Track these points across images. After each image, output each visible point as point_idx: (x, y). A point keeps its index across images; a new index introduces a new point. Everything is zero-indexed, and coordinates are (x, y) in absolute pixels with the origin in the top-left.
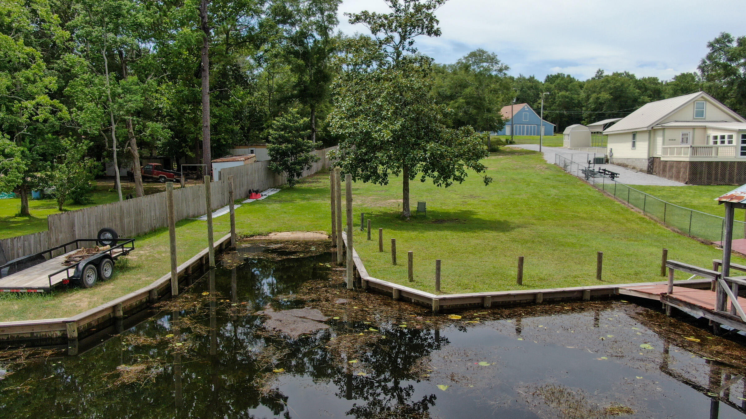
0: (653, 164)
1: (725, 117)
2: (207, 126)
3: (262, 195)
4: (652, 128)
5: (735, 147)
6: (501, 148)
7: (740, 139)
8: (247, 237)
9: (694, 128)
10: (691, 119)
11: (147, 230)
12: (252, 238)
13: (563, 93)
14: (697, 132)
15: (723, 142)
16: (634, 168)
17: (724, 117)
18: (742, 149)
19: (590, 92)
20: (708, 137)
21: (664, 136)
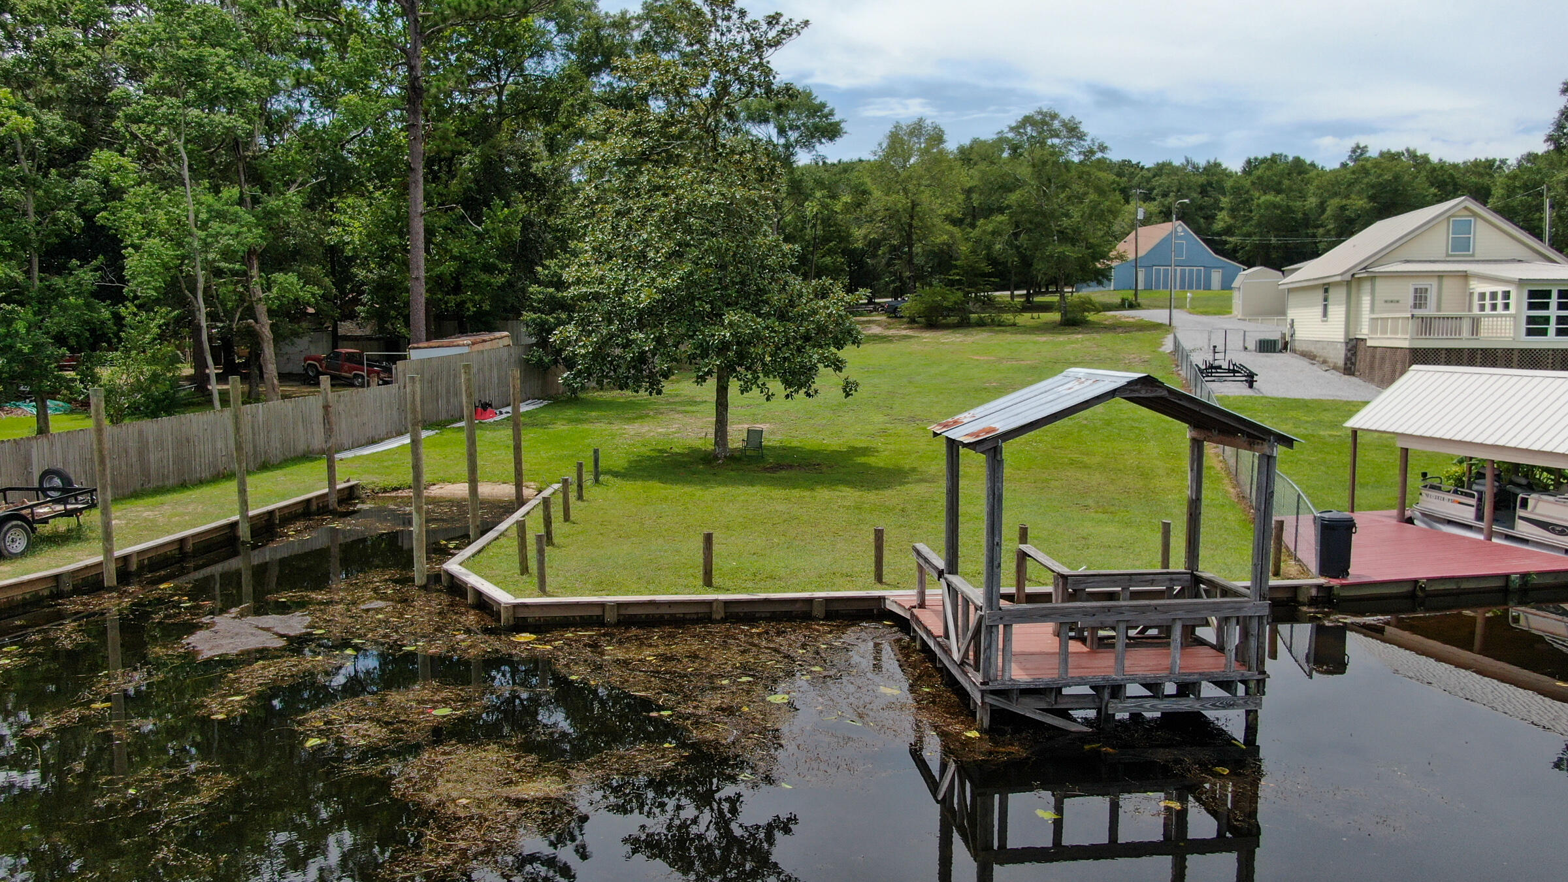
0: (1355, 354)
1: (1521, 252)
2: (417, 279)
3: (501, 413)
4: (1353, 275)
5: (1514, 317)
6: (1091, 317)
7: (1525, 301)
8: (385, 491)
9: (1440, 276)
10: (1442, 257)
11: (205, 475)
12: (394, 494)
13: (1270, 197)
14: (1447, 283)
15: (1494, 307)
16: (1324, 362)
17: (1519, 251)
18: (1528, 323)
19: (1325, 194)
20: (1471, 294)
21: (1373, 293)
